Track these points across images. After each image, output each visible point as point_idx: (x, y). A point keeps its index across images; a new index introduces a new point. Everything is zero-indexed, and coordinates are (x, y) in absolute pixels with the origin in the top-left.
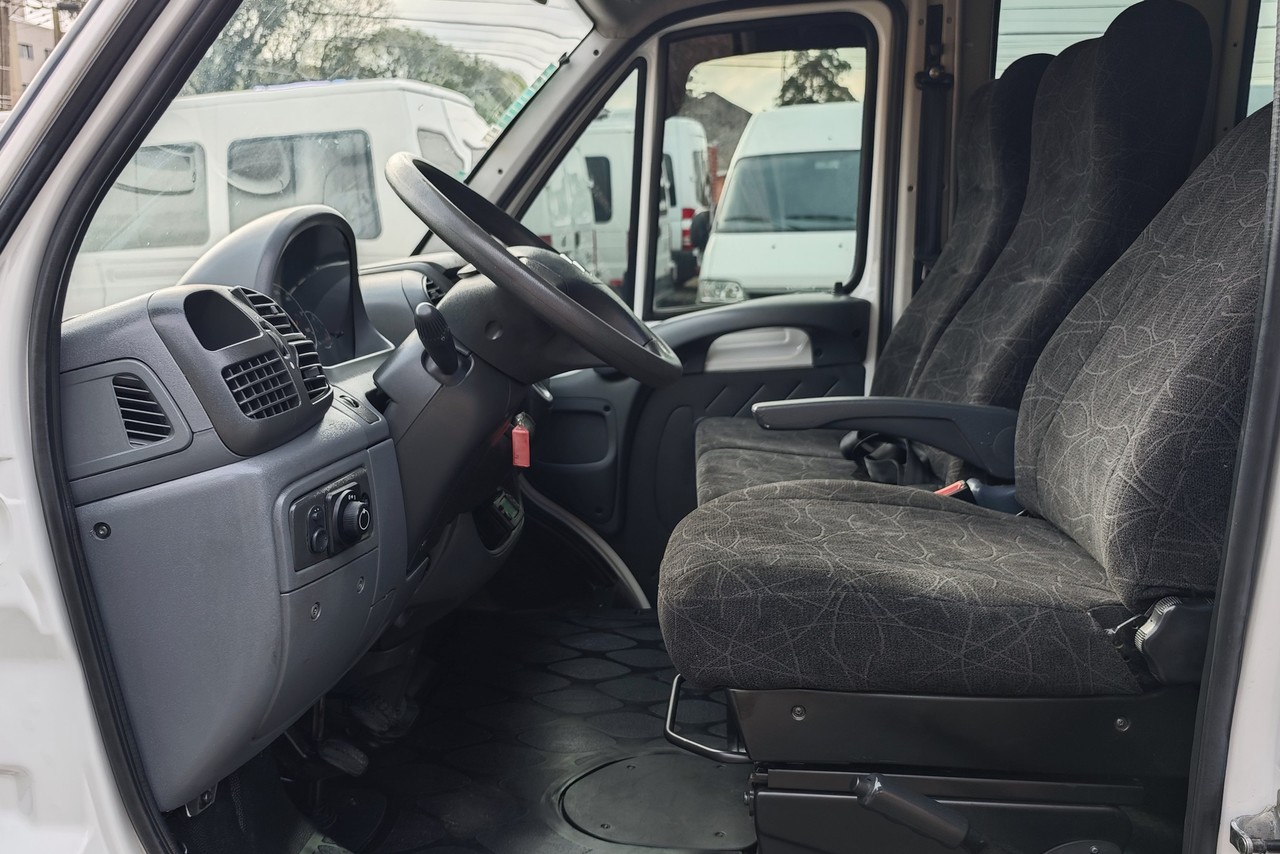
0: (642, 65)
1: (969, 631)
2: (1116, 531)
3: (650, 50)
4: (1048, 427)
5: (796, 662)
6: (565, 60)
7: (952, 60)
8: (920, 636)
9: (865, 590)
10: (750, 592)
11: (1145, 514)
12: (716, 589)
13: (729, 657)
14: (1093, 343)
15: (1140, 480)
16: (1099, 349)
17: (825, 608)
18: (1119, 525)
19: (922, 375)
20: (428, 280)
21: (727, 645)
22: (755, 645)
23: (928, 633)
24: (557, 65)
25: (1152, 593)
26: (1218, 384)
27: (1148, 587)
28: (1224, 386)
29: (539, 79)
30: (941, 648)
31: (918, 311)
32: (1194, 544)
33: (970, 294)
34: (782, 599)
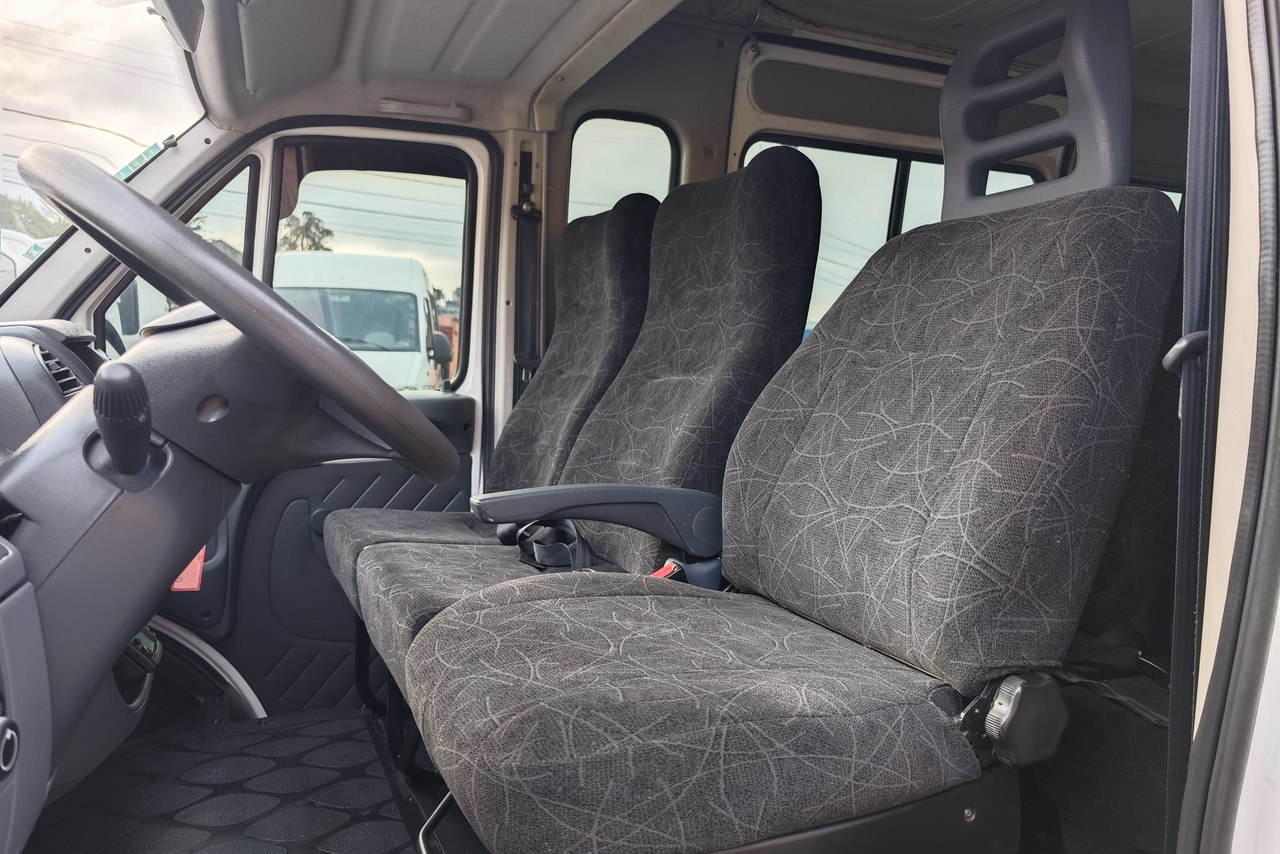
0: (255, 164)
1: (855, 749)
2: (956, 613)
3: (264, 150)
4: (766, 507)
5: (681, 828)
6: (172, 144)
7: (540, 199)
8: (812, 765)
9: (745, 719)
10: (615, 744)
11: (990, 595)
12: (566, 747)
13: (595, 838)
14: (799, 429)
15: (983, 561)
16: (809, 434)
17: (709, 750)
18: (959, 608)
19: (568, 462)
20: (41, 349)
21: (591, 822)
22: (629, 815)
23: (819, 759)
24: (162, 147)
25: (995, 675)
26: (1049, 463)
27: (991, 669)
28: (1054, 464)
29: (140, 157)
30: (832, 775)
31: (531, 407)
32: (1029, 620)
33: (605, 389)
34: (658, 748)
